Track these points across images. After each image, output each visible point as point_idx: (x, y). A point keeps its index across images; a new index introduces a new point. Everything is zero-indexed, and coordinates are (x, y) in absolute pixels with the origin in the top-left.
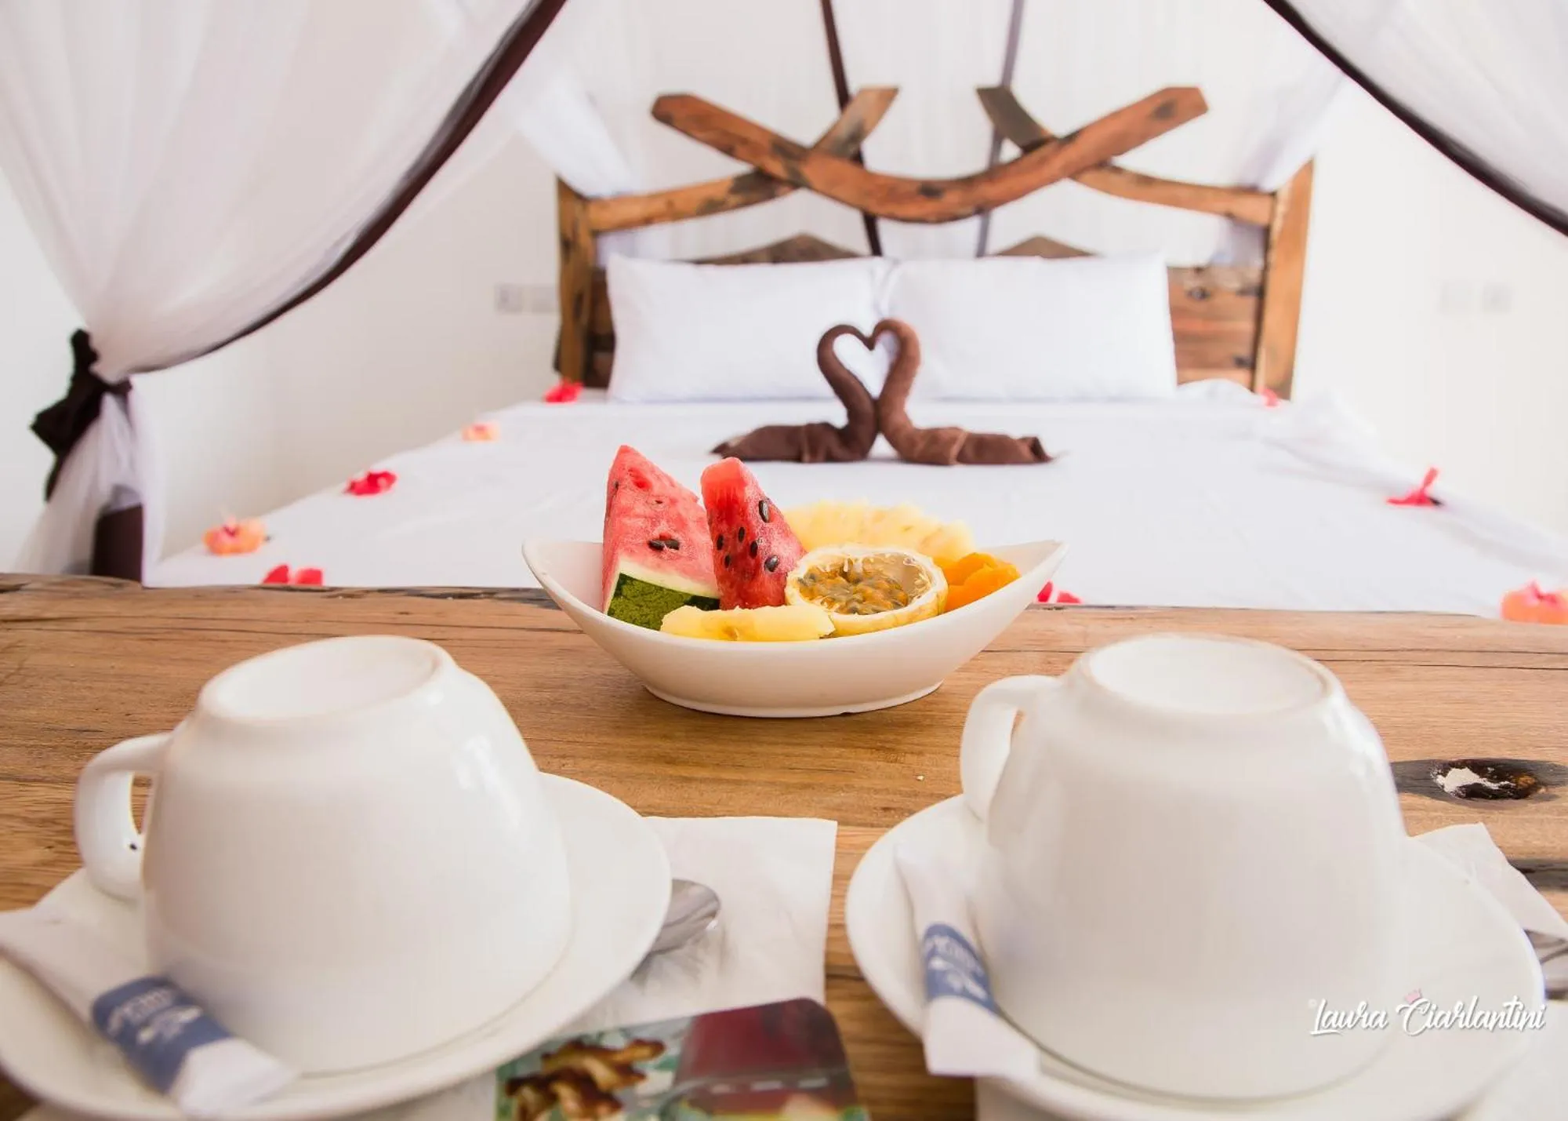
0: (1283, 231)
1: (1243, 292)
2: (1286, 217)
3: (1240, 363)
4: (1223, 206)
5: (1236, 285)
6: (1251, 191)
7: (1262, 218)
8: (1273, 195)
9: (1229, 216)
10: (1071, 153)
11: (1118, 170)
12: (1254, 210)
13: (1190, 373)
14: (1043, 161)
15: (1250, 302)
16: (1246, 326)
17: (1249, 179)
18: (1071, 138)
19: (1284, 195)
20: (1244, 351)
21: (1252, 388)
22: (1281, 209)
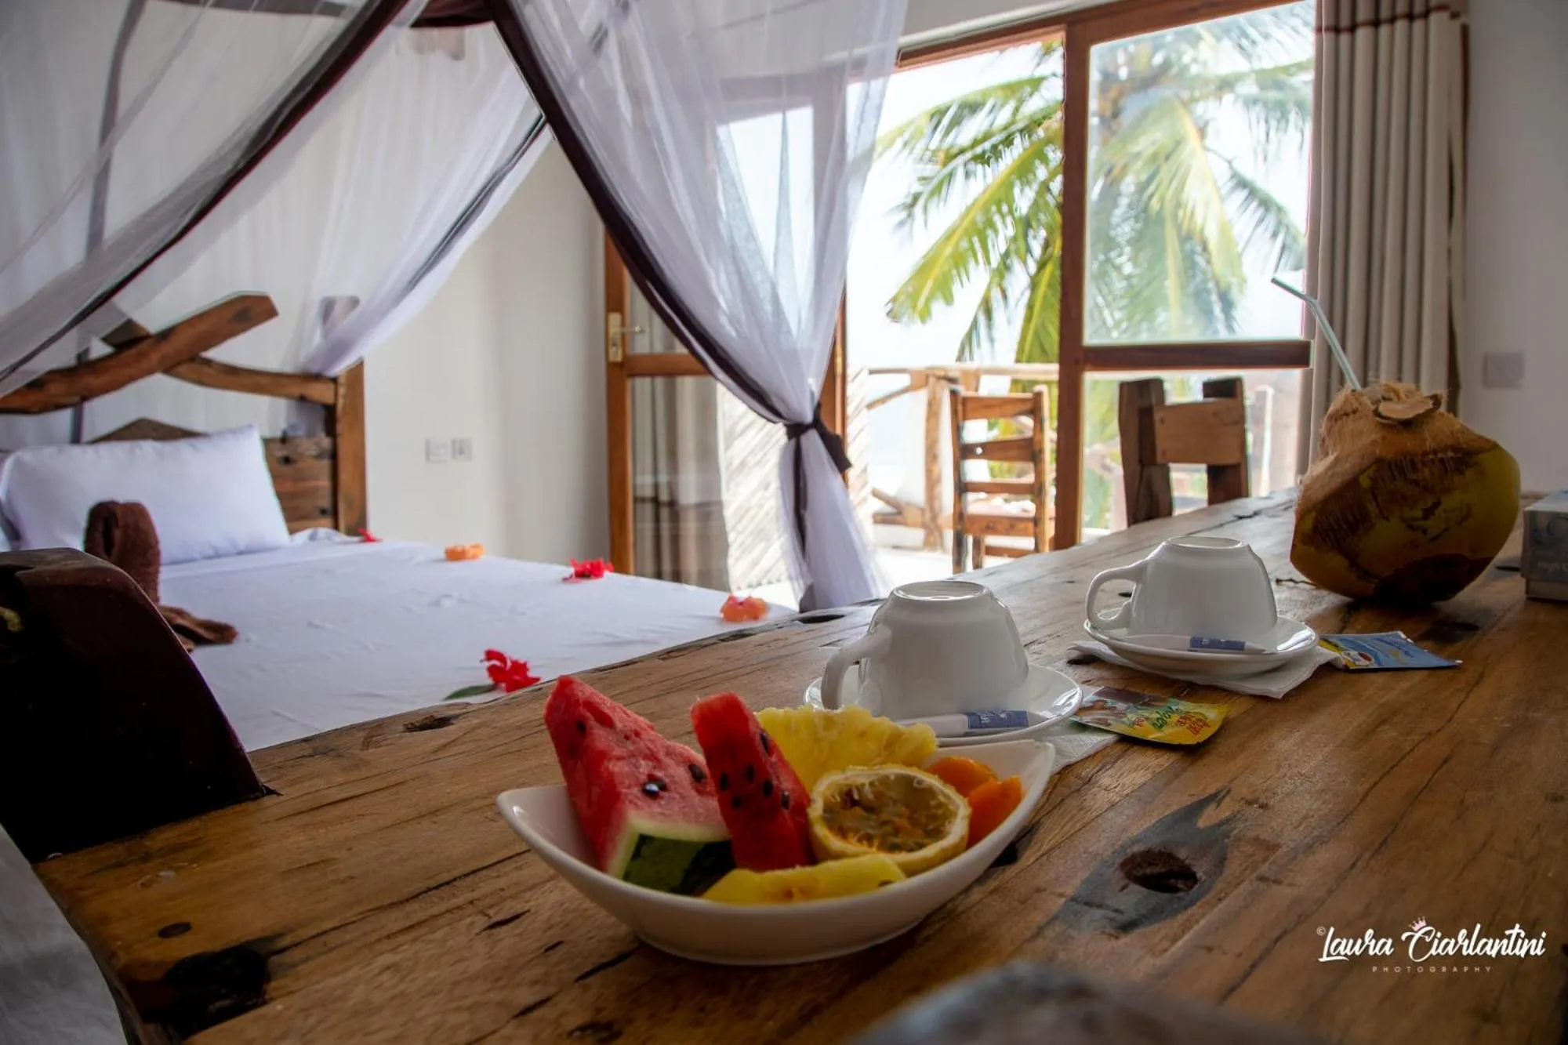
0: (344, 408)
1: (319, 457)
2: (345, 397)
3: (323, 512)
4: (297, 390)
5: (313, 452)
6: (317, 377)
7: (328, 398)
8: (334, 380)
9: (302, 399)
10: (167, 348)
11: (208, 362)
12: (321, 393)
13: (296, 525)
14: (142, 355)
15: (325, 464)
16: (325, 483)
17: (314, 369)
18: (166, 335)
19: (342, 380)
20: (325, 502)
21: (336, 527)
22: (342, 391)
